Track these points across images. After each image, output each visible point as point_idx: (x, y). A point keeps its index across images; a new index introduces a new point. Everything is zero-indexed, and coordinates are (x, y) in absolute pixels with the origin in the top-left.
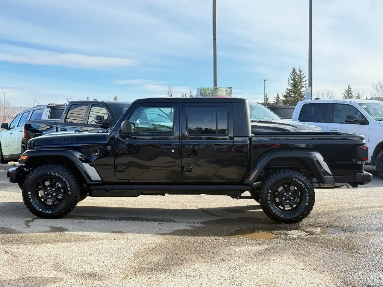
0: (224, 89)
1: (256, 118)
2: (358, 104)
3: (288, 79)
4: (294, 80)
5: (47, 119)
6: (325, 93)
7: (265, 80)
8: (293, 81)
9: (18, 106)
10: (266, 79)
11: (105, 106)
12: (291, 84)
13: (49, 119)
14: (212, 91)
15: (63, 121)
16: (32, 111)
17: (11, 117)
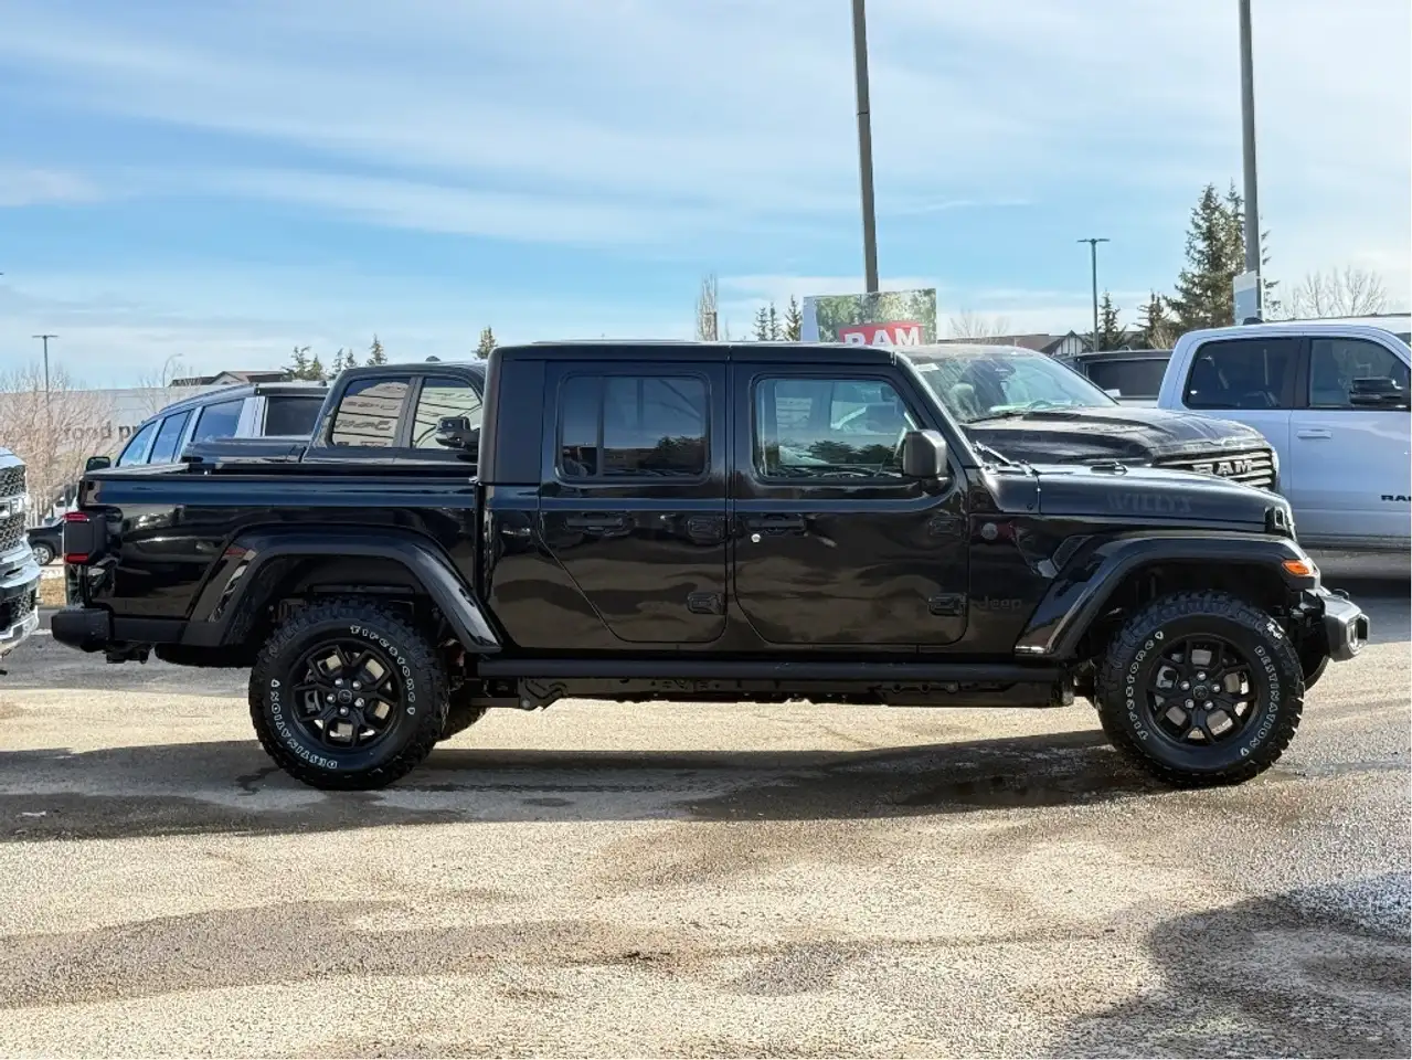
0: (908, 299)
1: (1022, 400)
2: (1397, 335)
3: (1186, 237)
4: (1210, 236)
5: (257, 435)
6: (1343, 280)
7: (1093, 242)
8: (1207, 243)
9: (103, 388)
10: (1096, 238)
11: (470, 379)
12: (1197, 256)
13: (264, 437)
14: (862, 308)
15: (322, 442)
16: (199, 409)
17: (74, 434)
